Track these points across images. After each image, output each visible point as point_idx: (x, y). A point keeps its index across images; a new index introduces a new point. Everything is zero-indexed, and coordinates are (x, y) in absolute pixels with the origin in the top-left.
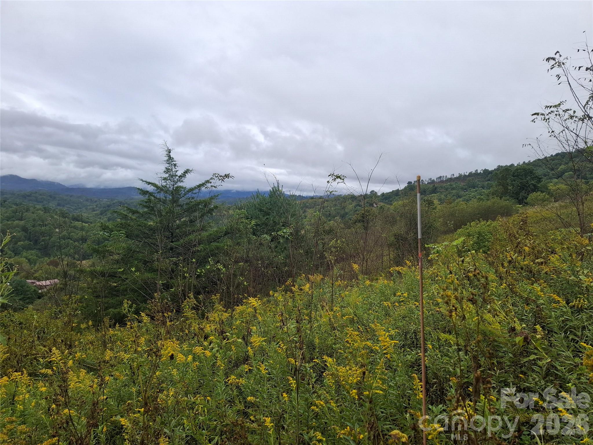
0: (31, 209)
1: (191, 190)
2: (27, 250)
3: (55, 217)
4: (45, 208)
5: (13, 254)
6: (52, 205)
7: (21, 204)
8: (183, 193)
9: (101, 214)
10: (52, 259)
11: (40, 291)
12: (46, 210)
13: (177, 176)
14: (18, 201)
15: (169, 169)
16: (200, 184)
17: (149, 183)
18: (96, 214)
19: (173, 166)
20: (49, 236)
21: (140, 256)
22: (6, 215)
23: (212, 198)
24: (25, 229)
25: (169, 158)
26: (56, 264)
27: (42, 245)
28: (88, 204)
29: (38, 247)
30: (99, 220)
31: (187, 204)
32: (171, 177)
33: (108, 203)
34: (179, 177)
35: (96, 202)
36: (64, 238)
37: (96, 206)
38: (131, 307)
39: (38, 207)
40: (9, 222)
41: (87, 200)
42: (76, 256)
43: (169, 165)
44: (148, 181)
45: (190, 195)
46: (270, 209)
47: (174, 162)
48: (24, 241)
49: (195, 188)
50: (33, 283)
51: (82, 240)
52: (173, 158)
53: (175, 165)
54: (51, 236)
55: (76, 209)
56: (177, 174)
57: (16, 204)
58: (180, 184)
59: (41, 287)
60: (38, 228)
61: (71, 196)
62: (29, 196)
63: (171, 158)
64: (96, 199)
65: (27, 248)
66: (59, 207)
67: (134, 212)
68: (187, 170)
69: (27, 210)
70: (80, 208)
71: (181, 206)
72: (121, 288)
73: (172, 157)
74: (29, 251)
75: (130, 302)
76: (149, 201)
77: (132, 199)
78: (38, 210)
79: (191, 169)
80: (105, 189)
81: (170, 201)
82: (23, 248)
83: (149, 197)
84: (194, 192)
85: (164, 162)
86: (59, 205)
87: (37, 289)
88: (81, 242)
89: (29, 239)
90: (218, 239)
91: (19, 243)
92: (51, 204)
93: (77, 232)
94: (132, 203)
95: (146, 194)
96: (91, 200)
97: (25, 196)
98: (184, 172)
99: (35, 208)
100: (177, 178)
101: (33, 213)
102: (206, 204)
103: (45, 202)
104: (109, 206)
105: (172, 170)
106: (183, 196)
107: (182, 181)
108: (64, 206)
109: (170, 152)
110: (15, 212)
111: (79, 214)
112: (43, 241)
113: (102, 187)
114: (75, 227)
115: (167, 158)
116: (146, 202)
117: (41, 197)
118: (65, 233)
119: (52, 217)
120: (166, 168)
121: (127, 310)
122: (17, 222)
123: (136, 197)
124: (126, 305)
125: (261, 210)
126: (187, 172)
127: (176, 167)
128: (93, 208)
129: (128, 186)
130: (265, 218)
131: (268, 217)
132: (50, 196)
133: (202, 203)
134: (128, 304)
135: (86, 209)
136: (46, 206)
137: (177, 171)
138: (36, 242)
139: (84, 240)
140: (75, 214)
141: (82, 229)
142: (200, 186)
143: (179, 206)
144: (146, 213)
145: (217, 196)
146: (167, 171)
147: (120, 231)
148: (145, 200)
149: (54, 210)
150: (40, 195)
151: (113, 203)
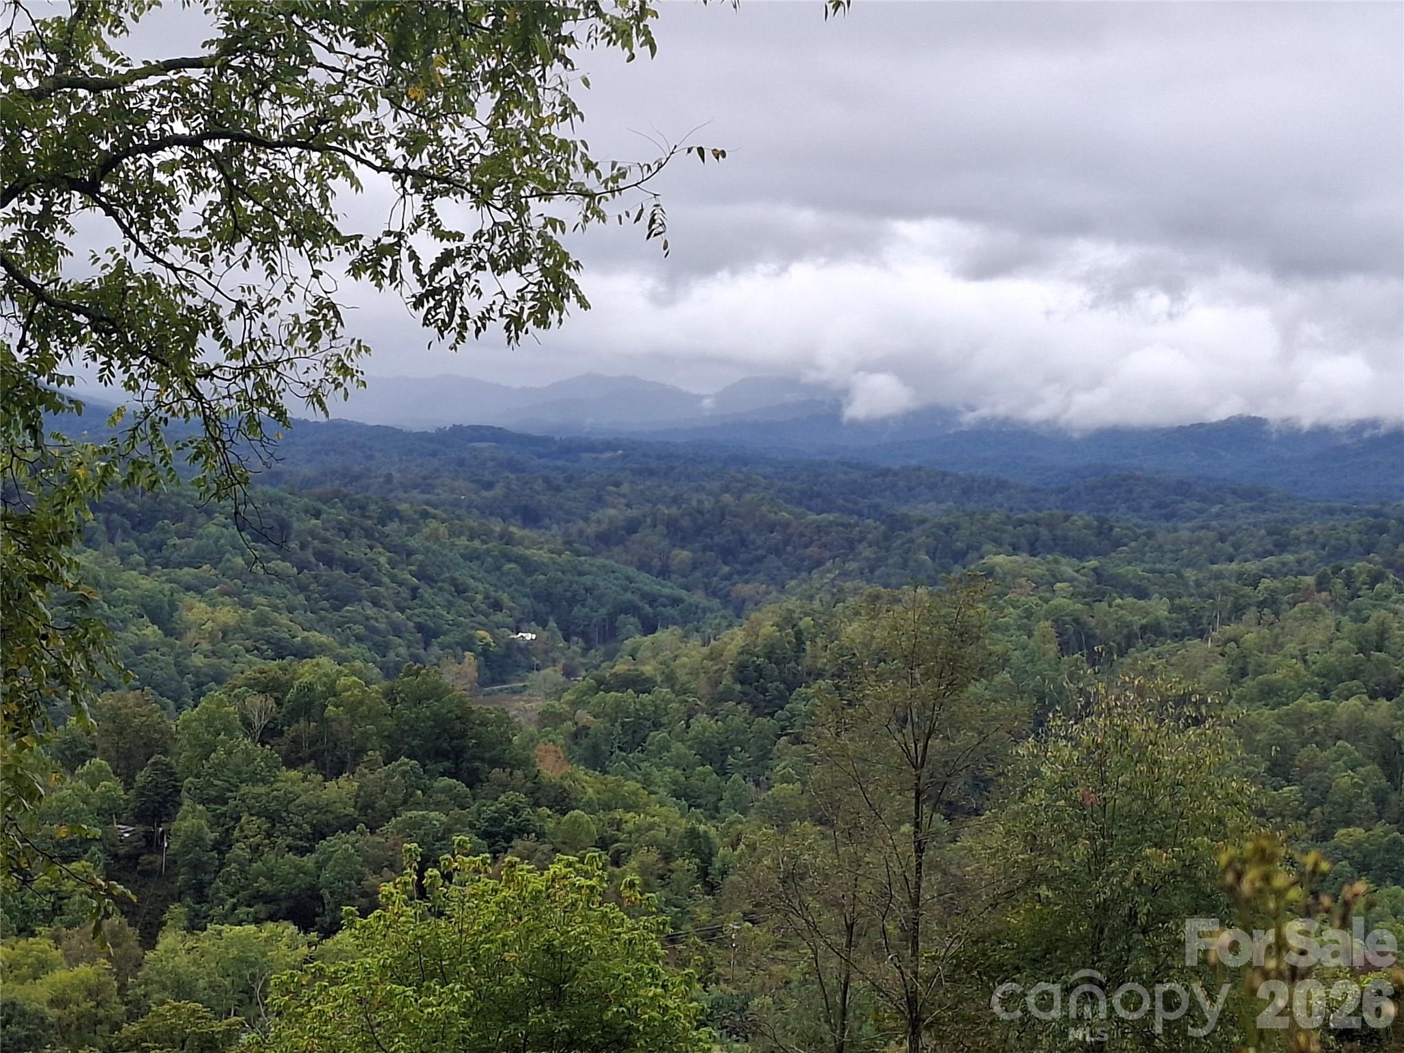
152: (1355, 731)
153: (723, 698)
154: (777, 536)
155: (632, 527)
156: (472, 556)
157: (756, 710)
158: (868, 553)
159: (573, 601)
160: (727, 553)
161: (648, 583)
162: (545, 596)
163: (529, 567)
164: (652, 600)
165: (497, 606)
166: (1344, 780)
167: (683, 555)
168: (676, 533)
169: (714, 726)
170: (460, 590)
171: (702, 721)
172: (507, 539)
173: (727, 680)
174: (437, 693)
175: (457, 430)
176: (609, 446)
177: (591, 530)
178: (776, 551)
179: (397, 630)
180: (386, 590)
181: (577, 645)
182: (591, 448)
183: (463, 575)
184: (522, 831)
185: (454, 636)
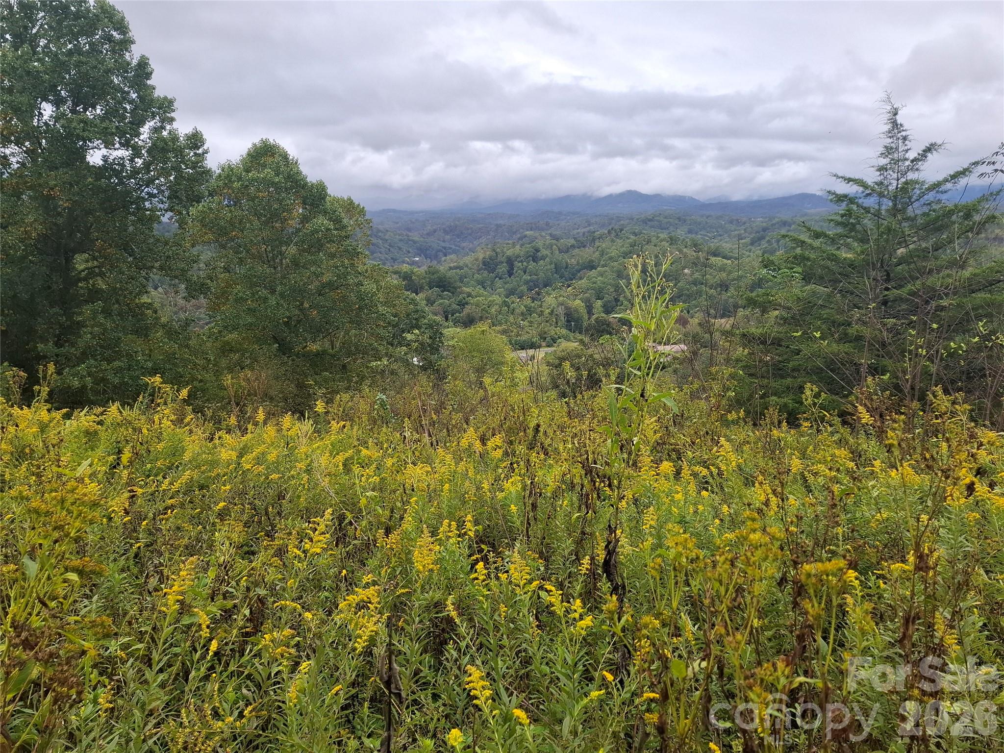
0: (654, 239)
1: (936, 186)
3: (685, 250)
4: (671, 238)
6: (681, 233)
7: (641, 233)
8: (918, 192)
9: (752, 244)
12: (673, 240)
13: (906, 159)
14: (637, 229)
15: (892, 148)
16: (957, 172)
17: (849, 180)
18: (743, 244)
19: (900, 141)
20: (676, 279)
21: (824, 312)
22: (622, 250)
23: (984, 199)
25: (893, 127)
26: (684, 322)
28: (733, 227)
30: (748, 253)
31: (924, 214)
32: (895, 164)
33: (764, 224)
34: (912, 161)
35: (745, 223)
36: (695, 283)
37: (745, 230)
38: (817, 396)
39: (662, 236)
41: (731, 222)
42: (712, 311)
43: (891, 140)
44: (848, 176)
45: (931, 196)
47: (904, 133)
49: (946, 180)
51: (721, 286)
52: (901, 125)
53: (905, 138)
54: (678, 280)
55: (714, 238)
56: (907, 156)
57: (635, 234)
58: (911, 176)
61: (708, 217)
62: (650, 220)
63: (897, 125)
64: (744, 219)
66: (690, 235)
67: (817, 235)
68: (931, 145)
69: (649, 242)
70: (721, 236)
71: (913, 219)
72: (791, 365)
73: (899, 122)
75: (816, 389)
76: (849, 213)
77: (806, 215)
78: (661, 241)
79: (939, 142)
80: (759, 201)
81: (887, 211)
83: (847, 205)
84: (943, 188)
85: (882, 136)
86: (690, 232)
88: (719, 289)
90: (991, 285)
92: (679, 231)
93: (714, 274)
95: (843, 201)
96: (737, 220)
97: (646, 221)
98: (924, 151)
99: (658, 237)
100: (907, 163)
101: (655, 246)
102: (968, 212)
103: (671, 228)
104: (765, 230)
105: (897, 149)
106: (917, 200)
107: (917, 170)
108: (696, 233)
109: (896, 114)
110: (633, 245)
111: (718, 244)
113: (755, 198)
114: (712, 266)
115: (889, 126)
116: (842, 216)
117: (666, 220)
118: (697, 275)
119: (680, 252)
120: (886, 147)
121: (810, 401)
123: (815, 212)
124: (808, 393)
126: (928, 150)
127: (907, 142)
128: (740, 235)
129: (798, 192)
132: (679, 219)
133: (960, 211)
134: (812, 391)
135: (729, 236)
136: (673, 234)
137: (907, 151)
139: (724, 286)
140: (712, 245)
141: (722, 269)
142: (955, 176)
143: (908, 219)
144: (841, 236)
145: (998, 193)
146: (889, 151)
147: (792, 268)
148: (841, 212)
149: (684, 240)
150: (666, 218)
151: (773, 225)
153: (480, 270)
154: (470, 231)
155: (435, 231)
156: (401, 240)
157: (489, 272)
158: (492, 233)
159: (426, 250)
160: (458, 236)
161: (443, 244)
162: (420, 249)
163: (415, 242)
164: (445, 248)
165: (409, 252)
167: (448, 237)
168: (446, 232)
169: (480, 277)
170: (400, 249)
171: (476, 276)
172: (407, 235)
173: (481, 265)
174: (438, 272)
175: (384, 210)
176: (422, 212)
177: (425, 232)
178: (470, 234)
179: (387, 259)
180: (383, 250)
181: (429, 260)
182: (417, 213)
183: (400, 244)
184: (467, 303)
185: (400, 260)
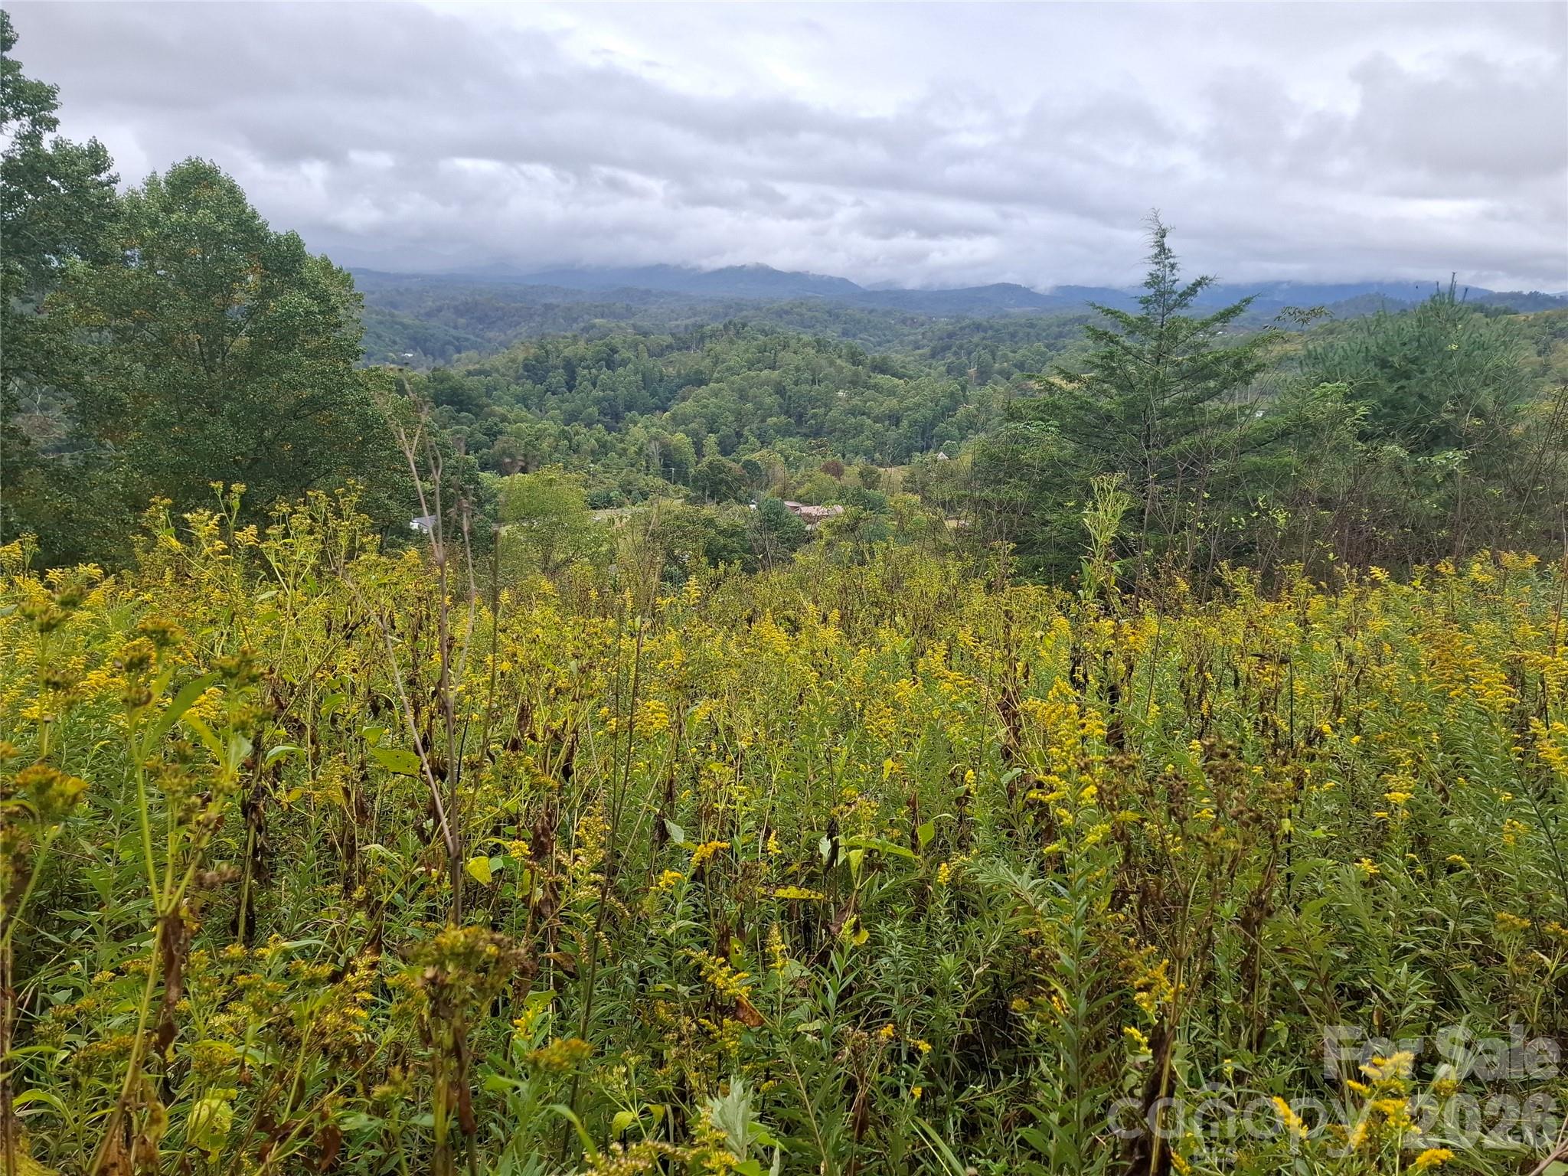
0: (793, 343)
1: (1205, 324)
2: (784, 436)
3: (838, 361)
4: (818, 341)
5: (758, 444)
6: (832, 334)
7: (774, 331)
8: (1185, 332)
9: (933, 356)
10: (829, 459)
11: (808, 528)
12: (820, 346)
13: (1174, 292)
14: (768, 324)
15: (1158, 277)
18: (921, 355)
19: (1168, 269)
20: (826, 406)
22: (746, 356)
24: (780, 390)
25: (1160, 252)
26: (838, 472)
27: (811, 426)
28: (906, 329)
29: (804, 430)
30: (927, 370)
31: (1191, 359)
32: (1160, 296)
33: (950, 327)
34: (1180, 295)
35: (923, 324)
36: (853, 412)
37: (923, 334)
39: (805, 338)
40: (752, 373)
41: (904, 322)
42: (877, 455)
43: (1158, 267)
46: (1414, 361)
48: (779, 415)
50: (796, 508)
51: (890, 418)
52: (1169, 250)
53: (1173, 267)
54: (828, 407)
55: (880, 344)
56: (1174, 288)
57: (765, 333)
58: (1179, 313)
59: (811, 519)
60: (805, 387)
61: (871, 312)
62: (787, 313)
63: (1165, 249)
64: (923, 318)
65: (785, 432)
66: (845, 339)
68: (1202, 278)
69: (785, 346)
70: (889, 341)
73: (1167, 246)
74: (787, 439)
77: (1006, 316)
78: (805, 346)
79: (1209, 278)
80: (944, 291)
82: (777, 432)
85: (1147, 261)
86: (845, 333)
87: (803, 523)
88: (887, 423)
89: (787, 413)
91: (771, 420)
92: (829, 332)
93: (881, 400)
94: (1005, 326)
96: (913, 319)
97: (781, 313)
98: (1193, 284)
99: (799, 340)
101: (796, 352)
103: (819, 327)
104: (950, 336)
105: (1164, 278)
107: (1186, 305)
108: (855, 336)
109: (1163, 236)
110: (762, 350)
111: (885, 354)
112: (815, 416)
113: (938, 286)
114: (876, 388)
115: (1156, 250)
117: (810, 314)
118: (856, 401)
119: (832, 363)
120: (1151, 275)
122: (766, 372)
123: (1016, 311)
125: (1384, 364)
126: (1200, 284)
127: (1175, 271)
128: (916, 342)
130: (1396, 386)
131: (1403, 382)
132: (829, 313)
135: (901, 343)
136: (821, 336)
137: (1174, 282)
138: (800, 419)
139: (895, 419)
140: (877, 355)
141: (892, 392)
146: (1154, 279)
149: (837, 346)
150: (810, 310)
151: (961, 329)
152: (766, 383)
153: (519, 378)
154: (500, 313)
155: (440, 310)
157: (535, 383)
158: (538, 319)
159: (426, 340)
160: (480, 320)
161: (453, 332)
162: (414, 339)
163: (405, 327)
164: (458, 339)
165: (395, 342)
166: (768, 400)
167: (462, 321)
168: (459, 312)
169: (519, 389)
170: (379, 337)
171: (513, 388)
172: (391, 314)
173: (521, 371)
174: (448, 378)
177: (422, 311)
178: (501, 319)
181: (431, 358)
183: (379, 330)
184: (501, 433)
